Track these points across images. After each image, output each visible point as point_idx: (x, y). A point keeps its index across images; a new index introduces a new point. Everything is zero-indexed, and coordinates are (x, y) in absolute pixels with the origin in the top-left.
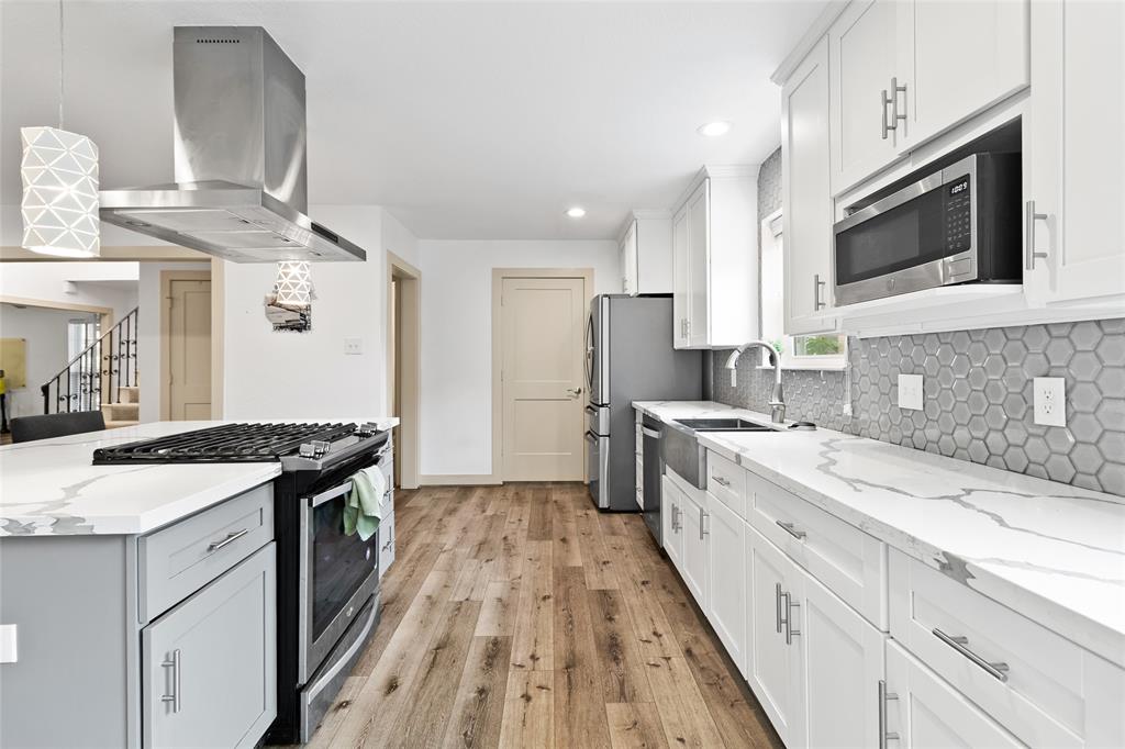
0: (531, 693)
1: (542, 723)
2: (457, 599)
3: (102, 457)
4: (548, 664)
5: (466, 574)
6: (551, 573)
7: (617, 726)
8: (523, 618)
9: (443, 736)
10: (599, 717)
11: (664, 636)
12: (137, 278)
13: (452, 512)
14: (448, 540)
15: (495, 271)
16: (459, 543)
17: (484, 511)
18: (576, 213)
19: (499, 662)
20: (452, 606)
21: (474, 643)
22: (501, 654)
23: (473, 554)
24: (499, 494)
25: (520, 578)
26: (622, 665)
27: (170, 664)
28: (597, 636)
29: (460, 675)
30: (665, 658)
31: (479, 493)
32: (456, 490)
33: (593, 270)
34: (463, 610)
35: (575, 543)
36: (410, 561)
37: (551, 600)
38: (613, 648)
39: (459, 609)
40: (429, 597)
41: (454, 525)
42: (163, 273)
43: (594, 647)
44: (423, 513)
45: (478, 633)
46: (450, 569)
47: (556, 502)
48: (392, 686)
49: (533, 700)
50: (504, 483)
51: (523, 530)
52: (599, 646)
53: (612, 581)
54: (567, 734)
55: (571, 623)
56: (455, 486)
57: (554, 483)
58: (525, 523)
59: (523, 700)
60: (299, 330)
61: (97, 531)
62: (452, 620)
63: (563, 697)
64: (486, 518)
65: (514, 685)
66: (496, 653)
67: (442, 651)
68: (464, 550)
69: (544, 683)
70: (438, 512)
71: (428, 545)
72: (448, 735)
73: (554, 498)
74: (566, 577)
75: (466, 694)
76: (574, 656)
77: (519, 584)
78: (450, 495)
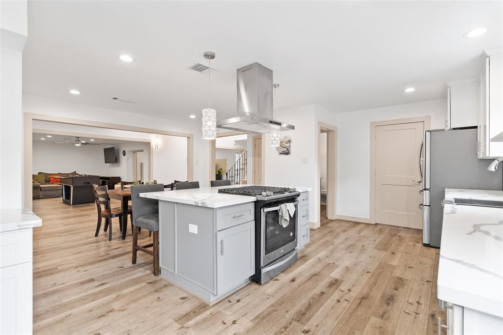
0: (341, 300)
1: (340, 311)
2: (330, 262)
3: (220, 191)
4: (354, 294)
5: (337, 255)
6: (377, 264)
7: (372, 325)
8: (354, 276)
9: (302, 299)
10: (366, 319)
11: (423, 305)
12: (246, 139)
13: (344, 231)
14: (337, 241)
15: (372, 123)
16: (342, 243)
17: (359, 234)
18: (410, 90)
19: (334, 287)
20: (326, 264)
21: (328, 278)
22: (336, 285)
23: (345, 248)
24: (371, 228)
25: (361, 262)
26: (389, 307)
27: (222, 243)
28: (384, 293)
29: (317, 286)
30: (416, 313)
31: (362, 226)
32: (352, 223)
33: (430, 116)
34: (331, 266)
35: (398, 256)
36: (319, 245)
37: (371, 274)
38: (389, 300)
39: (328, 265)
40: (319, 258)
41: (343, 236)
42: (253, 137)
43: (380, 296)
44: (332, 229)
45: (331, 275)
46: (333, 251)
47: (400, 236)
48: (293, 280)
49: (341, 303)
50: (376, 224)
51: (374, 244)
52: (383, 297)
53: (408, 275)
54: (348, 317)
55: (375, 284)
56: (352, 222)
57: (404, 228)
58: (377, 242)
59: (336, 301)
60: (287, 154)
61: (208, 206)
62: (324, 268)
63: (354, 306)
64: (359, 236)
65: (336, 295)
66: (335, 284)
67: (315, 276)
68: (342, 246)
69: (348, 299)
70: (339, 230)
71: (328, 241)
72: (304, 300)
73: (400, 235)
74: (383, 267)
75: (317, 291)
76: (368, 296)
77: (359, 264)
78: (348, 225)
